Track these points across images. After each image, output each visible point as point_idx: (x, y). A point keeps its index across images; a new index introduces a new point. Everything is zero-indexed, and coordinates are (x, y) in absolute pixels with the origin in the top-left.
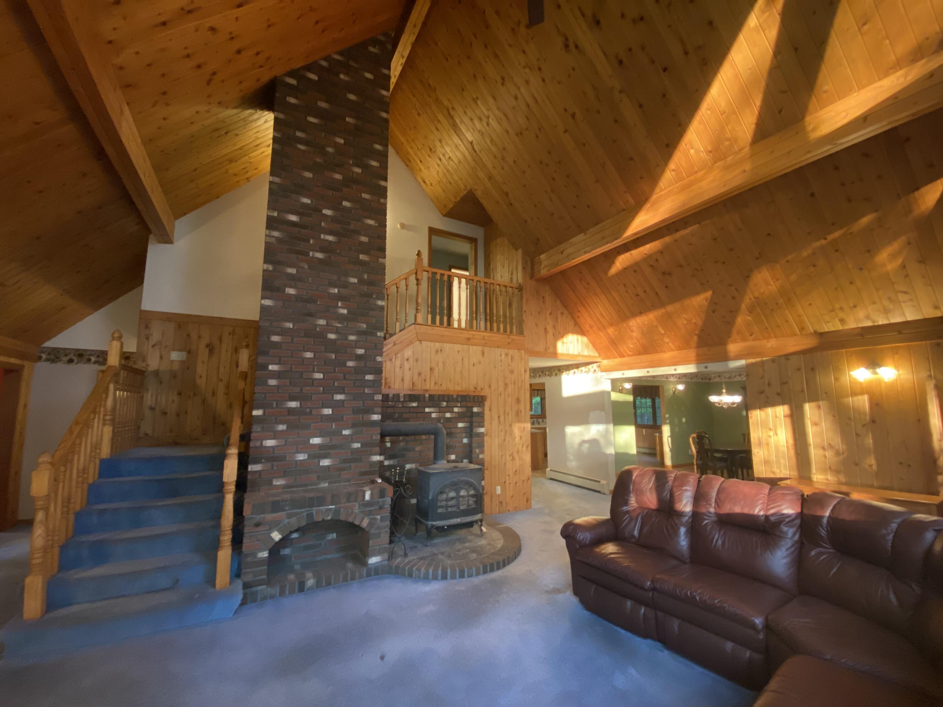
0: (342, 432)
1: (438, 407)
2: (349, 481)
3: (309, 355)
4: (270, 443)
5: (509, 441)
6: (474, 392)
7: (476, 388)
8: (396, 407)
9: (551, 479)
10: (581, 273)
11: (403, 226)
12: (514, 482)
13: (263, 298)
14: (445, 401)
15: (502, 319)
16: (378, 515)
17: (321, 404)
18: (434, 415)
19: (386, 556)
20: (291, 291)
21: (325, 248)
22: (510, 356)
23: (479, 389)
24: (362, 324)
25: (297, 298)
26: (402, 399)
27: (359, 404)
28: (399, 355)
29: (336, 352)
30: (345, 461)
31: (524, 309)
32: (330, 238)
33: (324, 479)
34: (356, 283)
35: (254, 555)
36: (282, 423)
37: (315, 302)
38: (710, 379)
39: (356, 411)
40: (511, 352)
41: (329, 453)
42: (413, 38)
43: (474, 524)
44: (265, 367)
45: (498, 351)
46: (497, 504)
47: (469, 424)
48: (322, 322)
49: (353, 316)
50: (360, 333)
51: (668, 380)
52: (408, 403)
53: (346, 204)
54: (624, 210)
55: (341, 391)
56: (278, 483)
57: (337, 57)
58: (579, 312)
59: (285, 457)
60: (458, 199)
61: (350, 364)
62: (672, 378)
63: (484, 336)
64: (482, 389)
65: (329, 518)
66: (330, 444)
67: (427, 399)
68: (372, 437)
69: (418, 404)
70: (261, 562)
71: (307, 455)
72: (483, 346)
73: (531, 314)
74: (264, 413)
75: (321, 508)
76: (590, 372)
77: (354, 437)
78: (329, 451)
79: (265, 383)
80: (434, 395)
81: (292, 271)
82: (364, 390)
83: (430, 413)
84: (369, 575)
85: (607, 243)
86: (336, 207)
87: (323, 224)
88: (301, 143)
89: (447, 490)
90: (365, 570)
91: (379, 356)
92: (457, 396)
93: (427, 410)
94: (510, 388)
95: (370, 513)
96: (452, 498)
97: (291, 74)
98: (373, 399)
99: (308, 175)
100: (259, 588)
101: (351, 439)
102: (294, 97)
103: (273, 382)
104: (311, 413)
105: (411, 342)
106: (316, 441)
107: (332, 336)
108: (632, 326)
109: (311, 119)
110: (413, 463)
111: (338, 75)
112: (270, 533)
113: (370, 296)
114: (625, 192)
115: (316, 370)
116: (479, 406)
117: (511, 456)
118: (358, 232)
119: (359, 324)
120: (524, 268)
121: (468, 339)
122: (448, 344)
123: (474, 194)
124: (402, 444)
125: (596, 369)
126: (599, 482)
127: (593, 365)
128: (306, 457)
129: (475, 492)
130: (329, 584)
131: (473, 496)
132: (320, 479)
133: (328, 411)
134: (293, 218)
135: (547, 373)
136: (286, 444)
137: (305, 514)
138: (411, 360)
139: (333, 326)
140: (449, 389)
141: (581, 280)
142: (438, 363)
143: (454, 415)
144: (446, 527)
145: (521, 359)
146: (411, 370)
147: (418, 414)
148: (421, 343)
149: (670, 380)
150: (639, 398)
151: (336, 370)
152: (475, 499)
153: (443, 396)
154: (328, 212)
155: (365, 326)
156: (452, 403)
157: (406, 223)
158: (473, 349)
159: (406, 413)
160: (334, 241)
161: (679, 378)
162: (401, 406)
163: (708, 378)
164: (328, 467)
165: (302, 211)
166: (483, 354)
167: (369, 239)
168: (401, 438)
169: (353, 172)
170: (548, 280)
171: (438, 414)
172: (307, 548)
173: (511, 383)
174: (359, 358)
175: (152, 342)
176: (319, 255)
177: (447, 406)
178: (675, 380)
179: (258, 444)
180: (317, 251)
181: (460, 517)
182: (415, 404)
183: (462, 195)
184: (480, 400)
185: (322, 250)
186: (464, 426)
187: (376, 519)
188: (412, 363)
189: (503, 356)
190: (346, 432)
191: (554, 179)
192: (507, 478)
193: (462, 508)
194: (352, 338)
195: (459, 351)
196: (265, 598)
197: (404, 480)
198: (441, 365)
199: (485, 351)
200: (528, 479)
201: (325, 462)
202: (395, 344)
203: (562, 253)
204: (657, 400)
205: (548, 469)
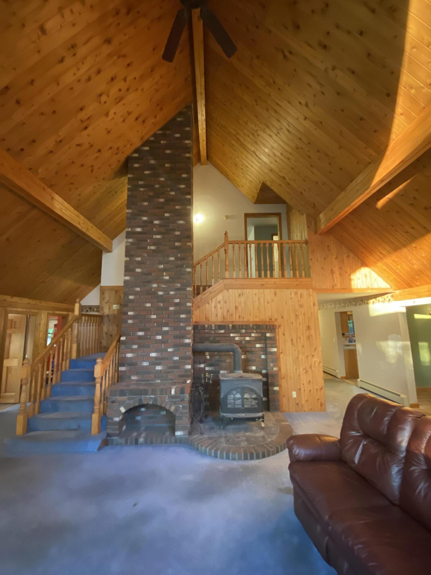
0: (167, 350)
1: (239, 333)
2: (172, 380)
3: (148, 305)
4: (129, 355)
5: (302, 358)
6: (269, 322)
7: (271, 319)
8: (211, 333)
9: (361, 388)
10: (353, 222)
11: (227, 217)
12: (309, 390)
13: (125, 275)
14: (244, 329)
15: (297, 268)
16: (181, 404)
17: (156, 333)
18: (237, 339)
19: (187, 432)
20: (138, 270)
21: (156, 243)
22: (299, 295)
23: (273, 319)
24: (178, 284)
25: (142, 273)
26: (214, 328)
27: (177, 333)
28: (214, 300)
29: (163, 302)
30: (170, 368)
31: (310, 258)
32: (158, 237)
33: (158, 378)
34: (173, 260)
35: (112, 419)
36: (135, 344)
37: (151, 274)
39: (176, 337)
40: (300, 291)
41: (161, 362)
42: (203, 102)
43: (256, 419)
44: (126, 313)
45: (288, 291)
46: (293, 405)
47: (265, 345)
48: (155, 285)
49: (173, 280)
50: (177, 289)
52: (218, 330)
53: (167, 215)
54: (370, 163)
55: (166, 325)
56: (134, 378)
57: (159, 132)
58: (362, 253)
59: (137, 364)
60: (259, 190)
61: (171, 308)
63: (275, 282)
64: (276, 320)
65: (151, 403)
66: (161, 357)
67: (231, 328)
68: (185, 353)
69: (225, 331)
70: (115, 423)
71: (148, 363)
72: (274, 289)
73: (317, 261)
74: (126, 338)
75: (146, 396)
76: (385, 301)
77: (175, 353)
78: (160, 361)
79: (127, 322)
80: (236, 325)
81: (139, 259)
82: (180, 324)
83: (234, 337)
84: (176, 442)
85: (361, 194)
86: (161, 218)
87: (154, 230)
88: (141, 187)
89: (234, 392)
90: (173, 439)
91: (189, 302)
92: (253, 325)
93: (232, 335)
94: (301, 317)
95: (175, 403)
96: (238, 399)
97: (136, 151)
98: (186, 330)
99: (146, 204)
100: (115, 438)
101: (173, 354)
102: (137, 163)
103: (130, 321)
104: (150, 338)
105: (221, 291)
106: (153, 355)
107: (160, 293)
108: (411, 259)
109: (147, 172)
110: (225, 370)
111: (160, 142)
112: (120, 407)
113: (182, 266)
114: (366, 148)
115: (152, 313)
116: (271, 332)
117: (305, 370)
118: (174, 230)
119: (176, 284)
120: (308, 227)
121: (263, 285)
122: (248, 290)
123: (265, 184)
124: (217, 357)
125: (391, 298)
126: (399, 395)
127: (388, 295)
128: (148, 364)
129: (257, 396)
130: (152, 443)
131: (255, 399)
132: (156, 378)
133: (159, 337)
134: (139, 230)
135: (353, 303)
136: (137, 355)
137: (138, 399)
138: (222, 302)
139: (161, 287)
140: (250, 320)
141: (355, 227)
142: (240, 303)
143: (252, 339)
144: (232, 419)
145: (310, 295)
146: (222, 308)
147: (226, 338)
148: (228, 291)
151: (164, 313)
152: (257, 401)
153: (242, 325)
154: (156, 222)
155: (179, 285)
156: (249, 330)
157: (229, 214)
158: (267, 291)
159: (218, 337)
160: (161, 238)
162: (213, 332)
164: (160, 371)
165: (144, 225)
166: (275, 294)
167: (181, 232)
168: (216, 353)
169: (170, 195)
170: (330, 231)
171: (240, 338)
172: (150, 418)
173: (301, 314)
174: (176, 304)
175: (106, 301)
176: (153, 248)
177: (246, 333)
179: (123, 356)
180: (151, 246)
181: (244, 413)
182: (222, 331)
183: (259, 187)
184: (272, 328)
185: (154, 244)
186: (261, 347)
187: (179, 407)
188: (222, 304)
189: (293, 295)
190: (170, 350)
191: (309, 157)
192: (302, 386)
193: (246, 406)
194: (172, 293)
195: (256, 294)
196: (117, 444)
197: (211, 382)
198: (243, 304)
199: (277, 292)
200: (322, 389)
201: (159, 368)
202: (210, 293)
203: (332, 210)
205: (359, 380)
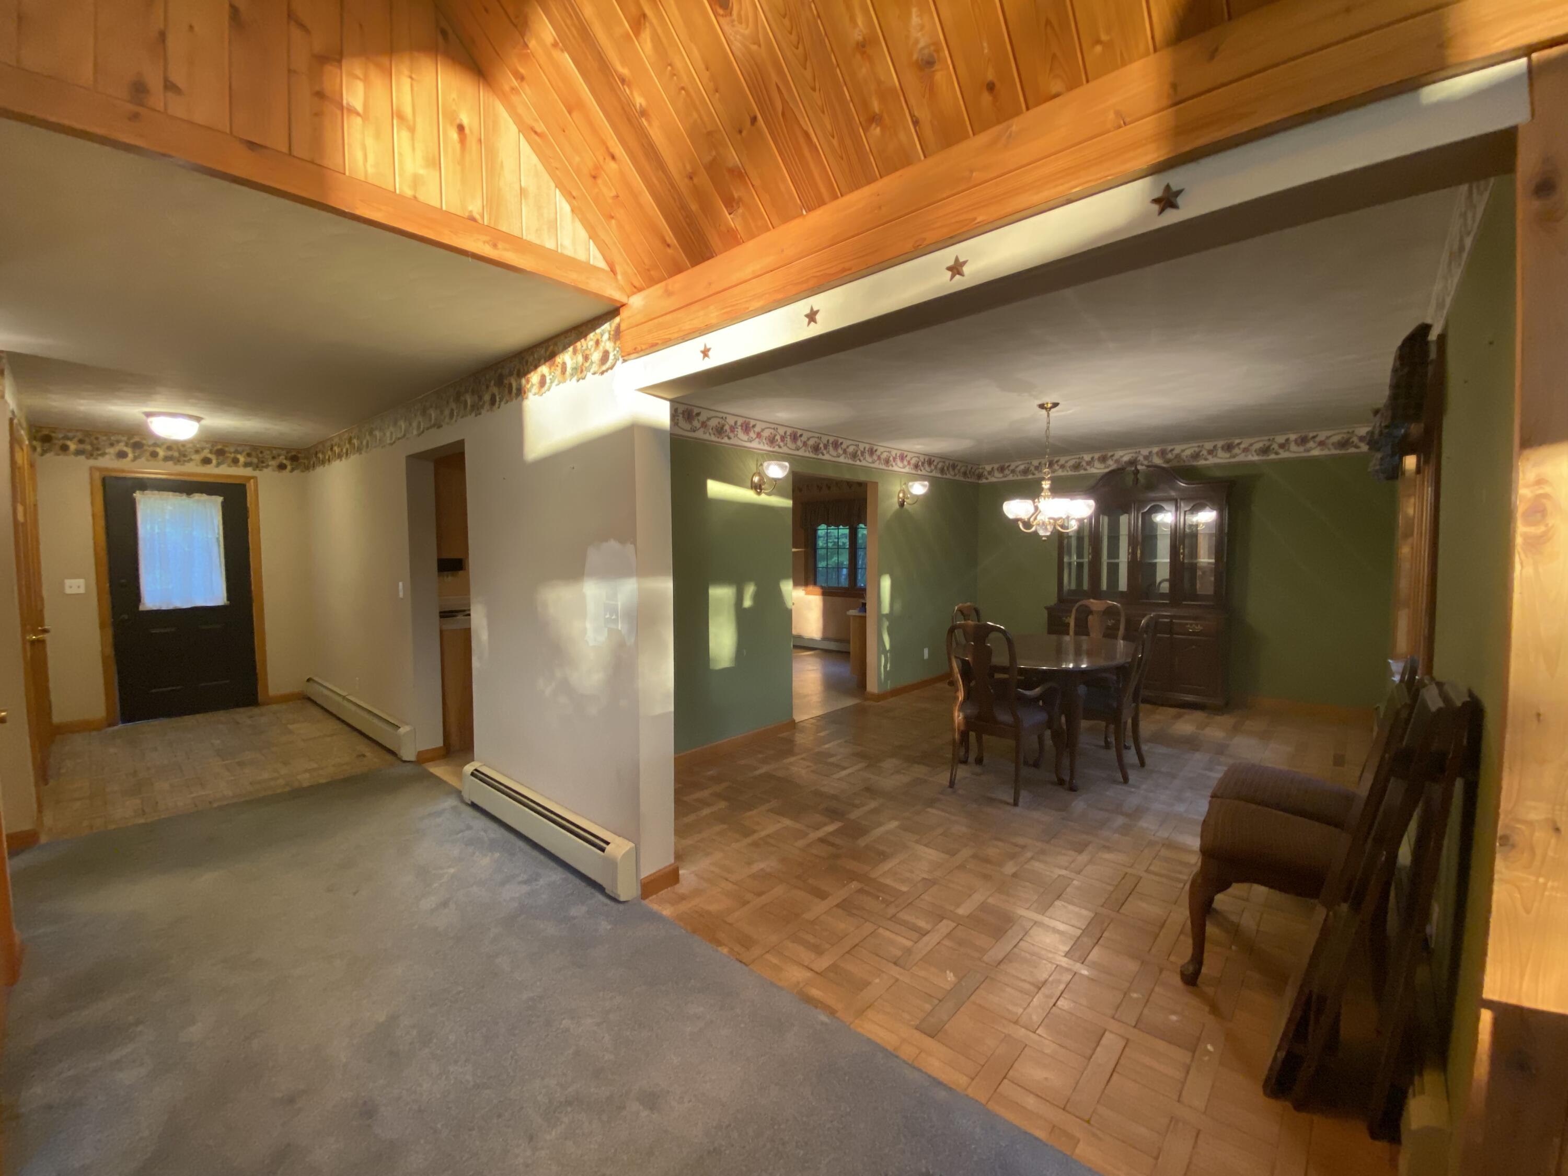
38: (980, 476)
51: (890, 468)
62: (900, 464)
149: (896, 468)
150: (823, 526)
161: (916, 466)
163: (977, 472)
178: (907, 470)
204: (863, 531)
205: (469, 768)
